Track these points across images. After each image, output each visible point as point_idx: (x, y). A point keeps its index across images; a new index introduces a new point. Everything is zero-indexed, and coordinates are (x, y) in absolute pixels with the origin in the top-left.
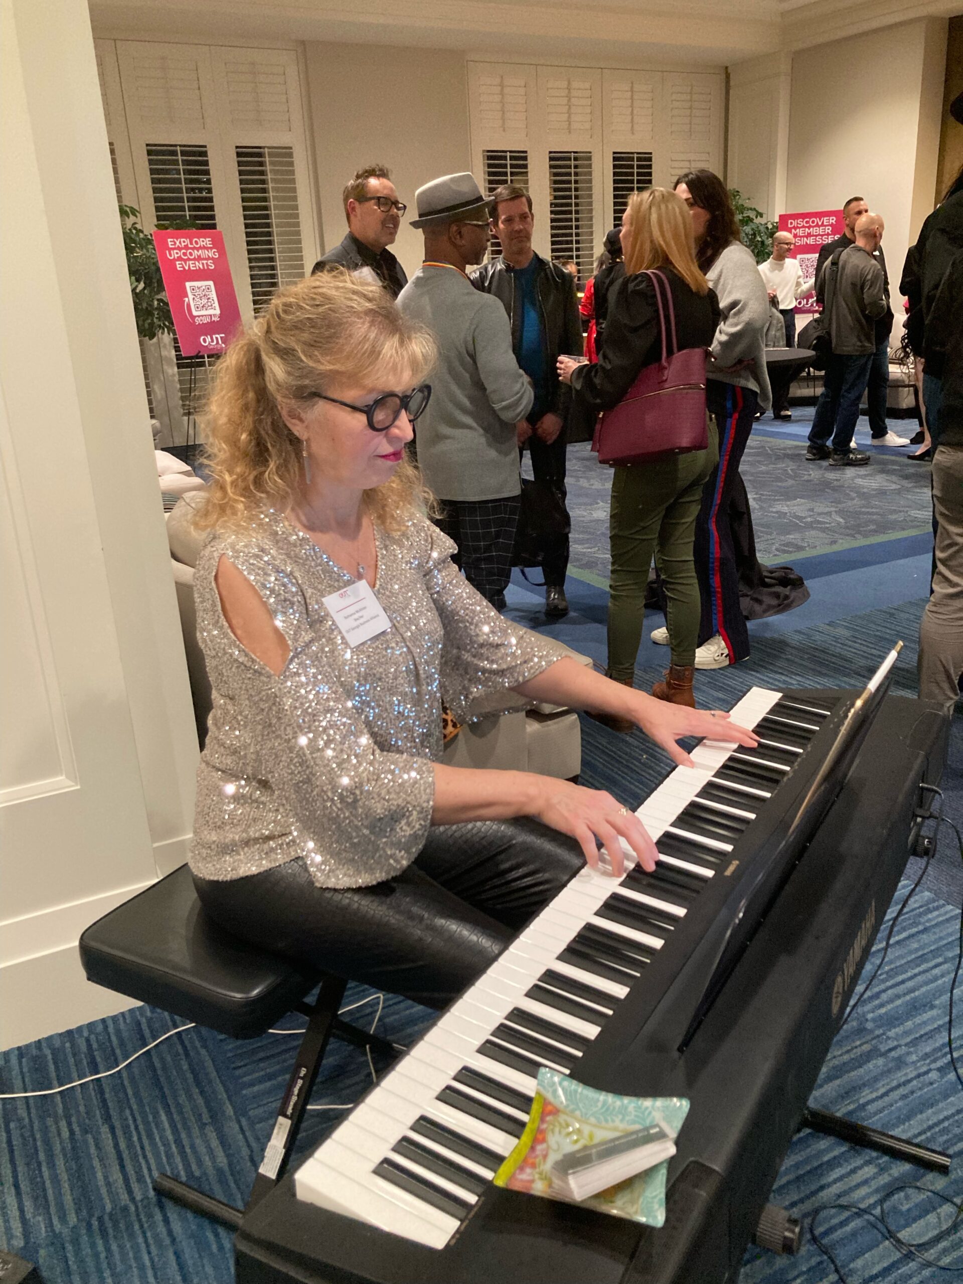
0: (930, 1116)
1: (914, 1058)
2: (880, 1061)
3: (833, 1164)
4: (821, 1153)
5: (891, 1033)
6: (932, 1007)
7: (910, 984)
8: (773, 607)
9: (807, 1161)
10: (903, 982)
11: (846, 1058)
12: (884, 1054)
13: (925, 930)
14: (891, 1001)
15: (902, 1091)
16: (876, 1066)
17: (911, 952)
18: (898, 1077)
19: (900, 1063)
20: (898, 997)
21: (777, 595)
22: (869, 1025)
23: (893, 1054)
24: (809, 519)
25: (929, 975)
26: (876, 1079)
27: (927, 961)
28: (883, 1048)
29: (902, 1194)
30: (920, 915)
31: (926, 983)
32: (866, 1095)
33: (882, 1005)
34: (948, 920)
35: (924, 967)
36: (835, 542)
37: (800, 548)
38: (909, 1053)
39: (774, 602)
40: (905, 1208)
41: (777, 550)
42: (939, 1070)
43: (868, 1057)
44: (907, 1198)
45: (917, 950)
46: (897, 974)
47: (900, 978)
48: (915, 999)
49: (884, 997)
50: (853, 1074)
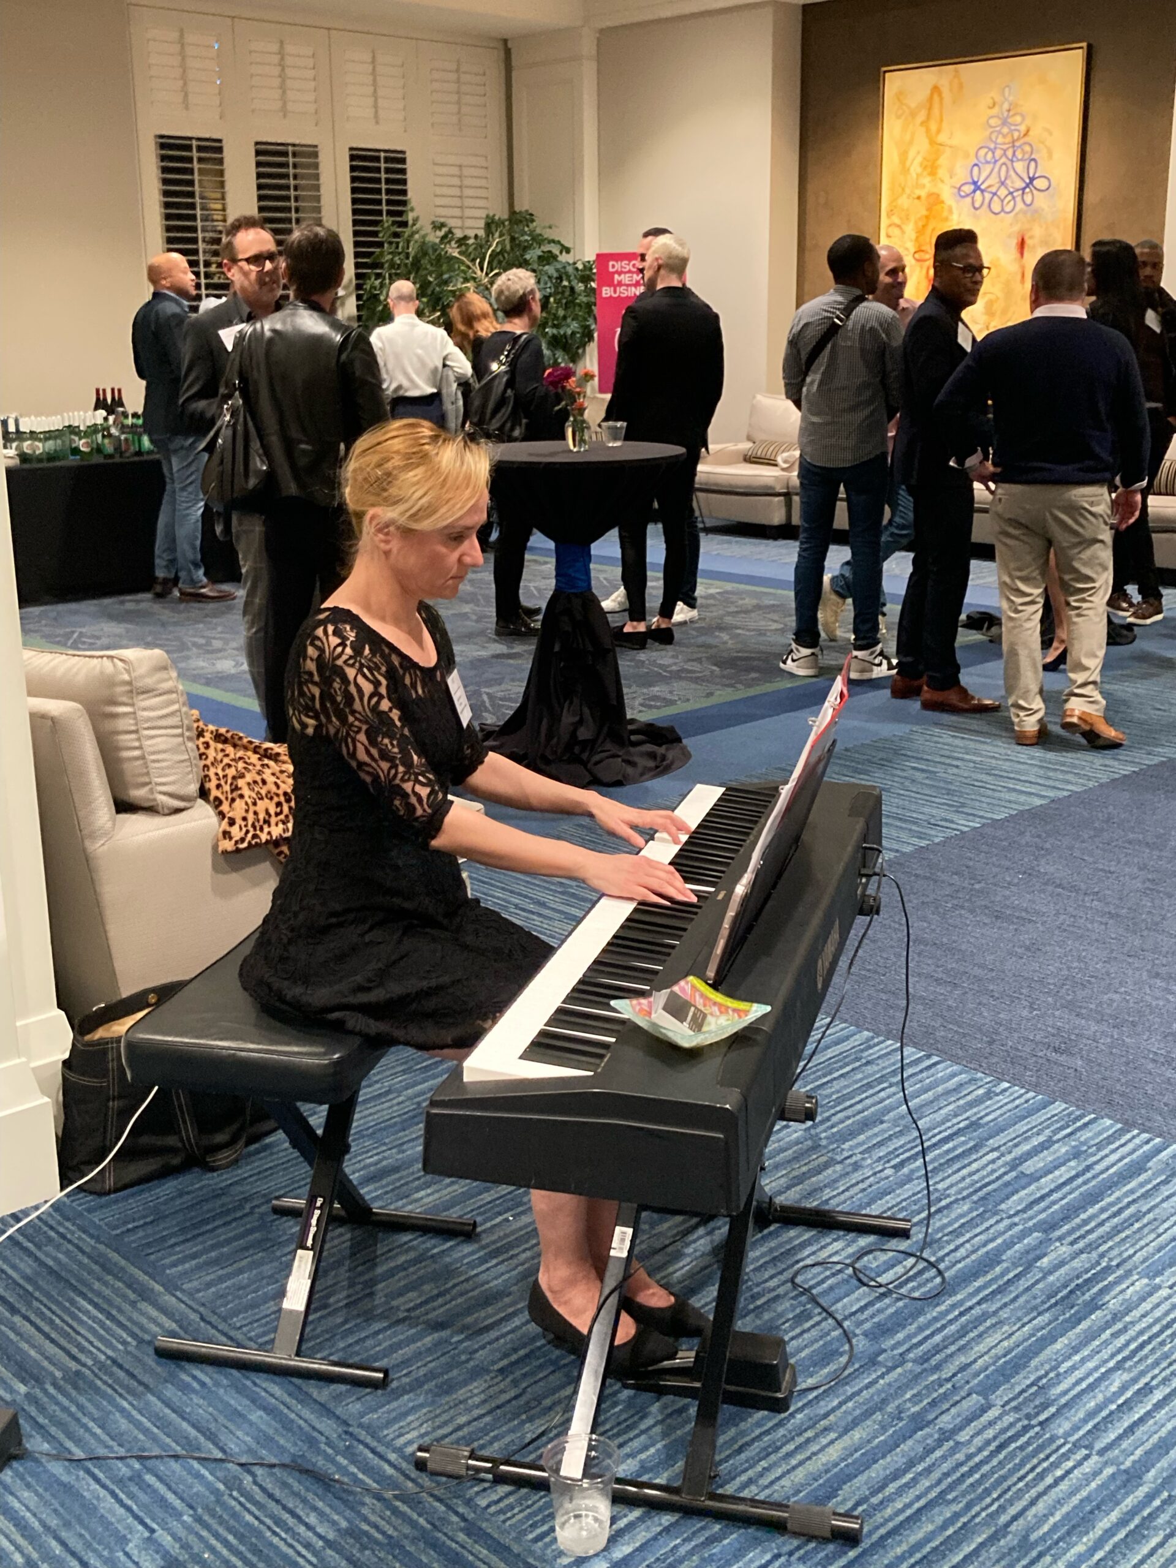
0: (889, 1200)
1: (869, 1161)
2: (838, 1167)
3: (803, 1245)
4: (791, 1239)
5: (846, 1146)
6: (882, 1122)
7: (859, 1107)
8: (650, 769)
9: (781, 1245)
10: (851, 1106)
11: (804, 1169)
12: (841, 1162)
13: (868, 1063)
14: (842, 1122)
15: (861, 1186)
16: (835, 1172)
17: (856, 1082)
18: (857, 1176)
19: (856, 1167)
20: (848, 1118)
21: (652, 756)
22: (824, 1143)
23: (848, 1161)
24: (674, 668)
25: (876, 1098)
26: (835, 1181)
27: (872, 1087)
28: (839, 1158)
29: (871, 1256)
30: (862, 1051)
31: (873, 1105)
32: (827, 1193)
33: (832, 1127)
34: (889, 1054)
35: (871, 1092)
36: (710, 695)
37: (671, 703)
38: (863, 1159)
39: (651, 764)
40: (874, 1265)
41: (642, 705)
42: (893, 1167)
43: (826, 1166)
44: (875, 1258)
45: (861, 1080)
46: (844, 1101)
47: (848, 1103)
48: (866, 1118)
49: (835, 1119)
50: (814, 1179)
